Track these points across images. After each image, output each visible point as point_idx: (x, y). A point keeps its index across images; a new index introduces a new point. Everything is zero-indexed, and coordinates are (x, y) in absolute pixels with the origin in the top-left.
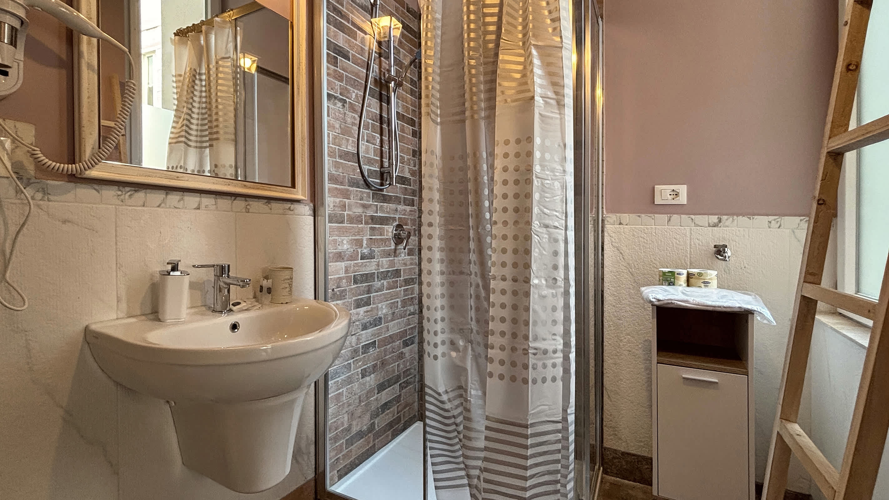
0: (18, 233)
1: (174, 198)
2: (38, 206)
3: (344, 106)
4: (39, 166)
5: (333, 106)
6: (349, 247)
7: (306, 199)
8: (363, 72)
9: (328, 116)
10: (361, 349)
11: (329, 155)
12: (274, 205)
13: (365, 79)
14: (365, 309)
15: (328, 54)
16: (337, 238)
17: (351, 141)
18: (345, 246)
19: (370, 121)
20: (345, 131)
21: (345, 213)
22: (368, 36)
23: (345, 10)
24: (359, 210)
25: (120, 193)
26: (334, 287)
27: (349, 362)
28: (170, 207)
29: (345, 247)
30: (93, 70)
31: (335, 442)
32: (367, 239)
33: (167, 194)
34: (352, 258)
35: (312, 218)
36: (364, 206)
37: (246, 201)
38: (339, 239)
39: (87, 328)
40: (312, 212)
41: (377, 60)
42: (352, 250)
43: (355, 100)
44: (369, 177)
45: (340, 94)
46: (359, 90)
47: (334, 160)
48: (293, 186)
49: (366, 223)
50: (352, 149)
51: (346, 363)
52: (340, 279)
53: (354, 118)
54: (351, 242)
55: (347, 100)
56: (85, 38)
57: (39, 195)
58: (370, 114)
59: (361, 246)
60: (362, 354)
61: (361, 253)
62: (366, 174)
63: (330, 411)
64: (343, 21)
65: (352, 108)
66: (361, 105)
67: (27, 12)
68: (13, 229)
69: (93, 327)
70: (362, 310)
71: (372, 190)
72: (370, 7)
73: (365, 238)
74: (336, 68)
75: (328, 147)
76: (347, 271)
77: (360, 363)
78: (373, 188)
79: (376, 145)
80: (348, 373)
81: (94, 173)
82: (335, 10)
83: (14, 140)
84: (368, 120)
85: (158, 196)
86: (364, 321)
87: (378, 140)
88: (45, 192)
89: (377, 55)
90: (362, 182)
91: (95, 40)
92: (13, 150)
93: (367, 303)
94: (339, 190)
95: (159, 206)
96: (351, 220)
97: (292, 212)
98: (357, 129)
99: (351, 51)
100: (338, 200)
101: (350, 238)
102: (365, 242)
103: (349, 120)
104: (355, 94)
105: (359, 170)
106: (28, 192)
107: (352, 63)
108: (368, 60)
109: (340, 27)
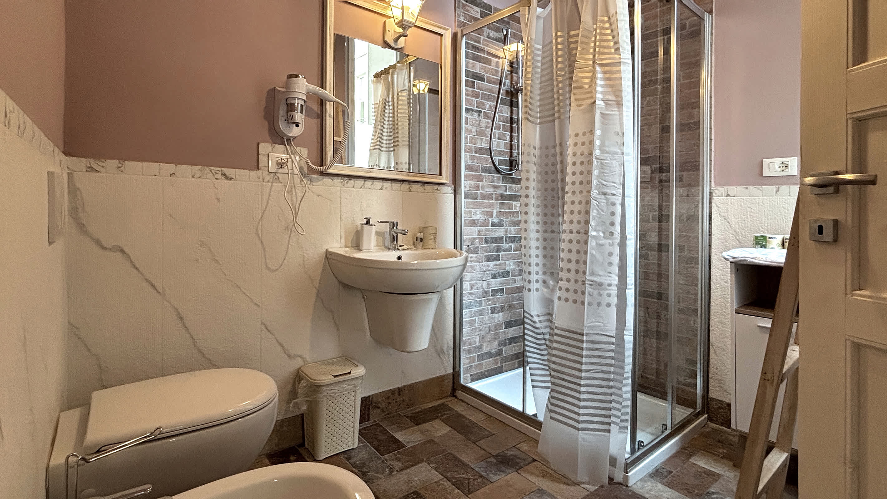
0: (301, 201)
1: (369, 183)
2: (308, 188)
3: (479, 115)
4: (309, 168)
5: (470, 117)
6: (481, 216)
7: (448, 182)
8: (496, 88)
9: (466, 123)
10: (490, 292)
11: (465, 151)
12: (427, 187)
13: (497, 93)
14: (495, 263)
15: (466, 81)
16: (472, 209)
17: (484, 140)
18: (478, 215)
19: (501, 123)
20: (480, 133)
21: (479, 192)
22: (501, 60)
23: (481, 46)
24: (491, 190)
25: (342, 181)
26: (469, 244)
27: (481, 299)
28: (366, 188)
29: (478, 216)
30: (331, 118)
31: (469, 354)
32: (497, 212)
33: (365, 181)
34: (484, 224)
35: (454, 195)
36: (495, 187)
37: (409, 184)
38: (474, 210)
39: (327, 250)
40: (453, 192)
41: (509, 77)
42: (484, 219)
43: (489, 109)
44: (499, 165)
45: (477, 107)
46: (493, 101)
47: (471, 154)
48: (440, 174)
49: (496, 199)
50: (485, 145)
51: (478, 300)
52: (474, 239)
53: (488, 123)
54: (483, 213)
55: (482, 110)
56: (328, 103)
57: (309, 182)
58: (502, 118)
59: (492, 216)
60: (492, 296)
61: (491, 221)
62: (497, 164)
63: (464, 331)
64: (479, 54)
65: (486, 116)
66: (493, 113)
67: (307, 96)
68: (299, 199)
69: (330, 250)
70: (492, 264)
71: (501, 174)
72: (503, 38)
73: (495, 211)
74: (473, 89)
75: (465, 146)
76: (479, 234)
77: (490, 302)
78: (503, 173)
79: (506, 140)
80: (480, 307)
81: (330, 171)
82: (474, 48)
83: (300, 156)
84: (499, 123)
85: (360, 182)
86: (493, 272)
87: (508, 137)
88: (311, 181)
89: (509, 73)
90: (493, 169)
91: (332, 103)
92: (299, 161)
93: (497, 259)
94: (475, 175)
95: (361, 188)
96: (483, 197)
97: (438, 192)
98: (490, 130)
99: (486, 75)
100: (473, 183)
101: (483, 210)
102: (495, 214)
103: (483, 125)
104: (488, 105)
105: (491, 161)
106: (305, 181)
107: (487, 82)
108: (501, 78)
109: (477, 59)
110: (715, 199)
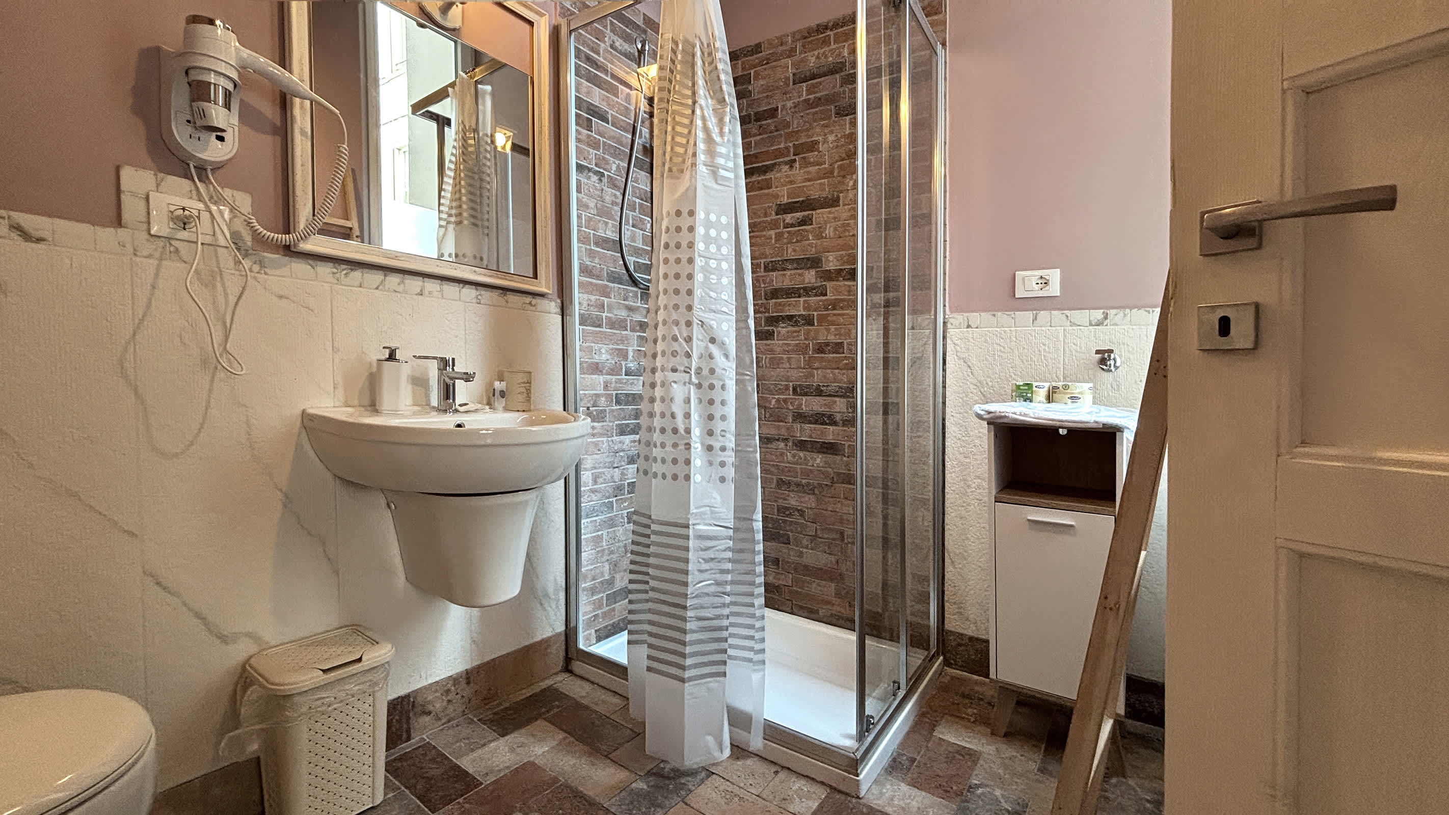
0: (237, 304)
1: (393, 280)
2: (255, 278)
3: (600, 180)
4: (258, 239)
5: (586, 180)
6: (609, 357)
7: (550, 292)
8: (627, 138)
9: (579, 191)
10: (626, 487)
11: (579, 240)
12: (511, 297)
13: (629, 147)
14: (632, 437)
15: (577, 115)
16: (593, 345)
17: (610, 225)
18: (604, 355)
19: (637, 201)
20: (603, 212)
21: (604, 315)
22: (634, 93)
23: (601, 59)
24: (623, 313)
25: (335, 270)
26: (589, 405)
27: (611, 500)
28: (388, 290)
29: (604, 357)
30: (307, 137)
31: (592, 595)
32: (634, 351)
33: (385, 276)
34: (614, 371)
35: (560, 317)
36: (630, 309)
37: (477, 289)
38: (596, 346)
39: (304, 412)
40: (559, 310)
41: (647, 123)
42: (613, 362)
43: (617, 173)
44: (635, 271)
45: (596, 165)
46: (621, 160)
47: (588, 247)
48: (535, 276)
49: (633, 330)
50: (613, 235)
51: (607, 501)
52: (597, 395)
53: (615, 195)
54: (612, 352)
55: (606, 173)
56: (297, 101)
57: (256, 268)
58: (638, 191)
59: (625, 357)
60: (629, 493)
61: (626, 367)
62: (632, 268)
63: (584, 555)
64: (599, 74)
65: (613, 184)
66: (624, 180)
67: (240, 74)
68: (232, 300)
69: (311, 411)
70: (627, 439)
71: (640, 288)
72: (636, 54)
73: (630, 349)
74: (590, 133)
75: (579, 231)
76: (606, 387)
77: (626, 504)
78: (642, 286)
79: (645, 231)
80: (609, 513)
81: (307, 246)
82: (588, 59)
83: (232, 209)
84: (634, 199)
85: (376, 277)
86: (630, 453)
87: (649, 226)
88: (261, 263)
89: (647, 116)
90: (626, 277)
91: (308, 103)
92: (231, 220)
93: (635, 430)
94: (596, 285)
95: (377, 288)
96: (612, 324)
97: (534, 308)
98: (619, 209)
99: (610, 112)
100: (593, 298)
101: (611, 346)
102: (631, 354)
103: (608, 199)
104: (615, 165)
105: (622, 262)
106: (247, 263)
107: (612, 126)
108: (635, 122)
109: (594, 80)
110: (951, 332)
